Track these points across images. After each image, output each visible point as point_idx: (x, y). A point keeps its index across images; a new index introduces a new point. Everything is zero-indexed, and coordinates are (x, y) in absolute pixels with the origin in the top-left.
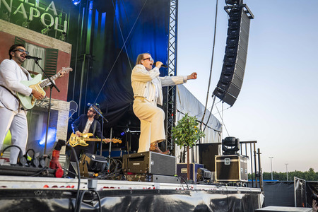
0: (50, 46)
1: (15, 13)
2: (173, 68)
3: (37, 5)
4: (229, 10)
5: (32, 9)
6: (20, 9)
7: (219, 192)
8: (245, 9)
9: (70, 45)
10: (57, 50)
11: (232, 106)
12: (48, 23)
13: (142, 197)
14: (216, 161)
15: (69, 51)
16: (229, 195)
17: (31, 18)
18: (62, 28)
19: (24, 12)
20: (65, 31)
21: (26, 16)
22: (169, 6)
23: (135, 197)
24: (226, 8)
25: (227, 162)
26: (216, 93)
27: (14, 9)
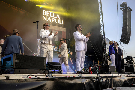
0: (59, 30)
1: (48, 21)
2: (103, 32)
3: (54, 17)
4: (122, 9)
5: (52, 18)
6: (49, 19)
7: (129, 76)
8: (128, 8)
9: (65, 28)
10: (62, 31)
11: (127, 44)
12: (57, 22)
13: (110, 78)
14: (124, 65)
15: (65, 31)
16: (133, 77)
17: (52, 22)
18: (62, 23)
19: (50, 20)
20: (63, 24)
21: (51, 21)
22: (99, 10)
23: (108, 79)
24: (121, 9)
25: (129, 66)
26: (121, 40)
27: (47, 20)
